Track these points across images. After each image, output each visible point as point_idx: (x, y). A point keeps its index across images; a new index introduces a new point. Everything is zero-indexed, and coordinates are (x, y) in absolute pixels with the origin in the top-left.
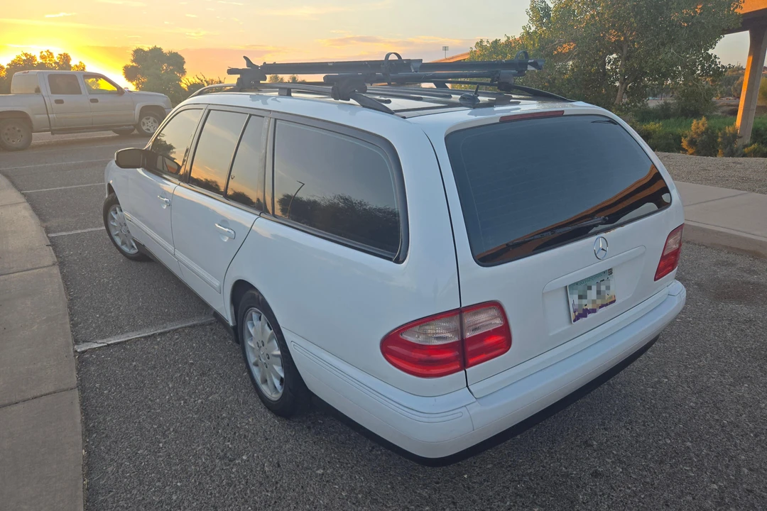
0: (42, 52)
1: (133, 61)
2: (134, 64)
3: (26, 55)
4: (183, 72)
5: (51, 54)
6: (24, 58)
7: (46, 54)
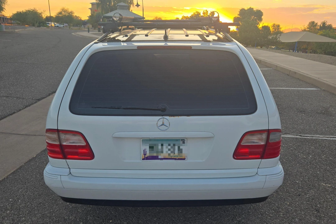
0: (204, 11)
1: (238, 15)
2: (239, 16)
3: (197, 12)
4: (261, 20)
5: (207, 11)
6: (196, 14)
7: (205, 12)
